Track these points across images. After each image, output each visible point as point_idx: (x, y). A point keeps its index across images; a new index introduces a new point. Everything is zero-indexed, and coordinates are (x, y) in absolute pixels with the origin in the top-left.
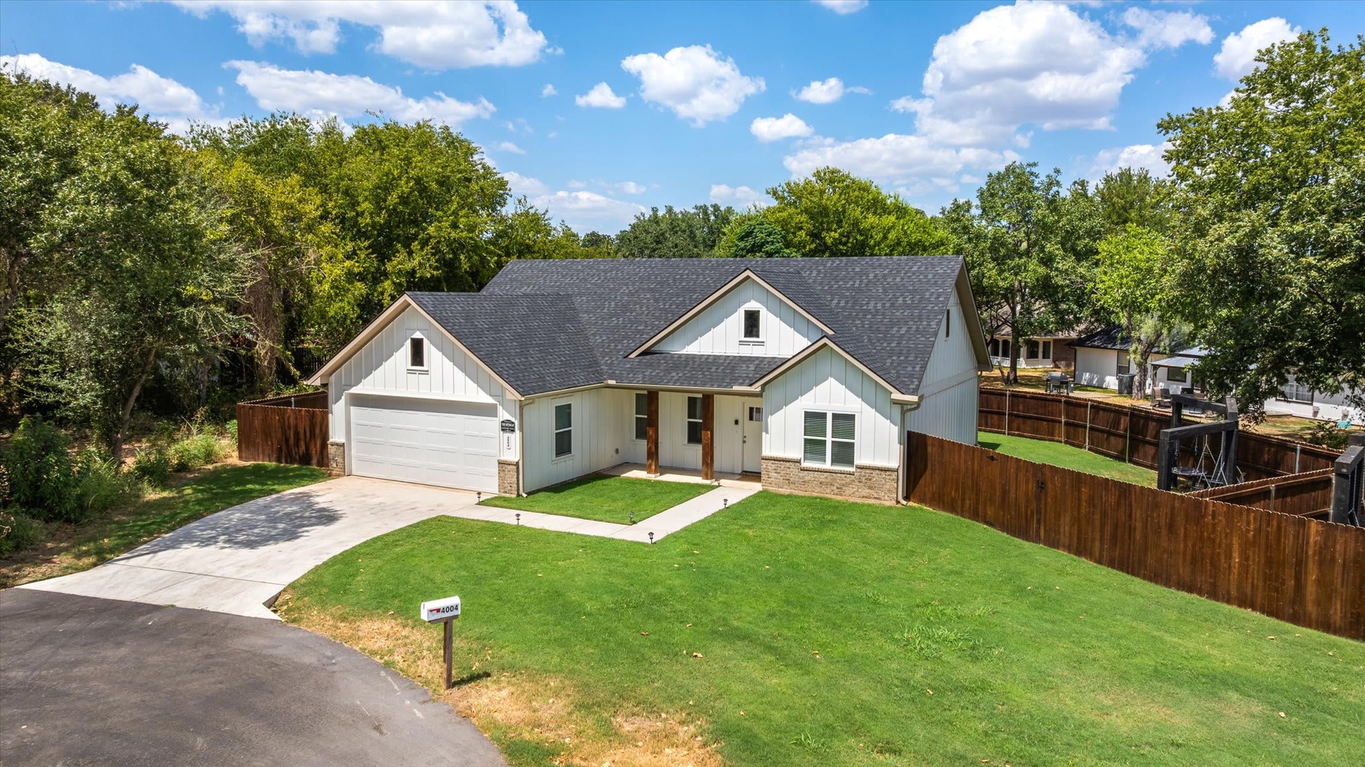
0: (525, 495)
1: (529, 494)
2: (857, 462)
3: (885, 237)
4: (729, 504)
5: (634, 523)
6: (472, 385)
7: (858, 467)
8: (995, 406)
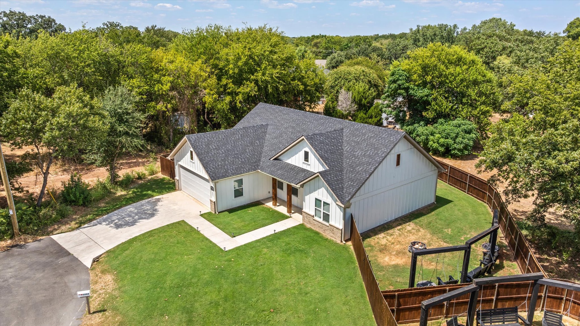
0: (217, 213)
1: (219, 213)
2: (330, 223)
3: (455, 79)
4: (276, 232)
5: (234, 237)
6: (204, 171)
7: (330, 225)
8: (464, 179)
